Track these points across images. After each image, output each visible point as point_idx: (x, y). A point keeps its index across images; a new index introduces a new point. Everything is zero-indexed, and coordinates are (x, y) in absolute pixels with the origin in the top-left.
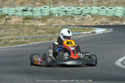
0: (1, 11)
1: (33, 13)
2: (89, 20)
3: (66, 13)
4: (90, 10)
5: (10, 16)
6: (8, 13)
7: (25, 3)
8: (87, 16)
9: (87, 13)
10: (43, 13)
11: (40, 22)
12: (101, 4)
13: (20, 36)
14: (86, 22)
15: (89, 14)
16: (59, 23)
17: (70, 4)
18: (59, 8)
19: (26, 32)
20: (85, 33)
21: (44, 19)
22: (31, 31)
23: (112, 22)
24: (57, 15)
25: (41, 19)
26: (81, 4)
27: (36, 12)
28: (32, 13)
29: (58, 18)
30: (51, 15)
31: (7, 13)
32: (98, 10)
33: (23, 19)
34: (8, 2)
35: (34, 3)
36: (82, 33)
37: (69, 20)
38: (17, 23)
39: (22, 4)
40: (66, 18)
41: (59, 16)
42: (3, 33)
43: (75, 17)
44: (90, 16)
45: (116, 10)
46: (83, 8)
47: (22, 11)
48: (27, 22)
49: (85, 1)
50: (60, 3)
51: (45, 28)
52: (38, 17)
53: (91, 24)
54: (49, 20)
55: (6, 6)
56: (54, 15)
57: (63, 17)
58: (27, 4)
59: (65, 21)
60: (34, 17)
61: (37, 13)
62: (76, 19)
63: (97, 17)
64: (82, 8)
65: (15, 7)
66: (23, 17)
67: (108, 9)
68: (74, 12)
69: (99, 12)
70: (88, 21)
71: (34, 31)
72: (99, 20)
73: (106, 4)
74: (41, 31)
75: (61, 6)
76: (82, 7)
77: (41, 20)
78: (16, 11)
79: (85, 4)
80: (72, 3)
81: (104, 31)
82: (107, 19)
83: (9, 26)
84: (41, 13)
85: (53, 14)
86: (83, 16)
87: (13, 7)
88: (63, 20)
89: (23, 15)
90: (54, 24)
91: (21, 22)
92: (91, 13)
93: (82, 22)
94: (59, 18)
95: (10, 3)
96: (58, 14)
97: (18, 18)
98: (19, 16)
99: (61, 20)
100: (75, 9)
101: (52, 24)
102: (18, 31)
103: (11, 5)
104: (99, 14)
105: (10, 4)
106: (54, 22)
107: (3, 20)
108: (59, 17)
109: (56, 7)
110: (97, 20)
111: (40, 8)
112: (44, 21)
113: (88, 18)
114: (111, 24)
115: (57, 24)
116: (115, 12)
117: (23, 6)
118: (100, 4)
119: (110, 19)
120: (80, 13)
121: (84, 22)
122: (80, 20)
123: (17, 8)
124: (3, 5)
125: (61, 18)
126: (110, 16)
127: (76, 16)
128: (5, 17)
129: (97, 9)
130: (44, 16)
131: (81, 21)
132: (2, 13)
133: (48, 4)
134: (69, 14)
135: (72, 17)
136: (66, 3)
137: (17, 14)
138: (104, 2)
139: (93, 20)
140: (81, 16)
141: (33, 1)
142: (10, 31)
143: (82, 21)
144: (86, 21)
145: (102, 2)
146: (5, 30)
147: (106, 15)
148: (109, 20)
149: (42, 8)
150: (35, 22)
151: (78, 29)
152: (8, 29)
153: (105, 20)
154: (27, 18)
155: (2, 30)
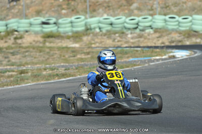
0: (6, 25)
1: (58, 27)
2: (150, 37)
3: (113, 27)
4: (151, 21)
5: (22, 33)
6: (18, 27)
7: (44, 12)
8: (147, 31)
9: (147, 27)
10: (75, 28)
11: (71, 41)
12: (168, 11)
13: (53, 65)
14: (146, 41)
15: (151, 27)
16: (101, 42)
17: (116, 12)
18: (101, 19)
19: (59, 58)
20: (158, 58)
21: (77, 36)
22: (67, 56)
23: (188, 40)
24: (98, 30)
25: (72, 37)
26: (136, 12)
27: (63, 26)
28: (56, 27)
29: (99, 36)
30: (88, 30)
31: (15, 28)
32: (164, 21)
33: (44, 37)
34: (16, 11)
35: (57, 10)
36: (154, 58)
37: (119, 38)
38: (34, 43)
39: (38, 13)
40: (113, 35)
41: (101, 31)
42: (21, 60)
43: (127, 33)
44: (151, 31)
45: (193, 21)
46: (140, 18)
47: (40, 24)
48: (50, 42)
49: (142, 7)
50: (101, 10)
51: (88, 51)
52: (67, 34)
53: (155, 44)
54: (85, 38)
55: (13, 17)
56: (93, 30)
57: (108, 33)
58: (46, 13)
59: (111, 39)
60: (60, 33)
61: (65, 27)
62: (129, 36)
63: (163, 32)
64: (137, 19)
65: (29, 19)
66: (42, 35)
67: (180, 19)
68: (126, 25)
69: (166, 24)
70: (149, 39)
71: (72, 57)
72: (166, 38)
73: (175, 11)
74: (83, 56)
75: (102, 16)
76: (139, 16)
77: (71, 39)
78: (31, 24)
79: (141, 12)
80: (119, 10)
81: (188, 54)
82: (179, 35)
83: (27, 49)
84: (72, 26)
85: (91, 29)
86: (141, 30)
87: (26, 19)
88: (108, 37)
89: (42, 31)
90: (93, 46)
91: (41, 43)
92: (153, 26)
93: (139, 41)
94: (101, 35)
95: (18, 12)
96: (100, 28)
97: (34, 35)
98: (36, 33)
99: (105, 37)
100: (127, 20)
101: (90, 45)
102: (44, 57)
103: (20, 15)
104: (167, 28)
105: (18, 14)
106: (93, 42)
107: (10, 39)
108: (101, 33)
109: (95, 17)
110: (164, 36)
111: (69, 20)
112: (77, 40)
113: (149, 34)
114: (188, 43)
115: (99, 44)
116: (193, 24)
117: (41, 16)
118: (166, 11)
119: (184, 35)
120: (136, 26)
121: (143, 41)
122: (136, 38)
123: (32, 20)
124: (7, 15)
125: (105, 35)
126: (184, 31)
127: (129, 32)
128: (13, 35)
129: (162, 20)
130: (77, 32)
131: (137, 40)
132: (7, 28)
133: (81, 13)
134: (118, 28)
135: (123, 33)
136: (111, 11)
137: (32, 28)
138: (173, 8)
139: (158, 37)
140: (137, 31)
141: (56, 9)
142: (32, 57)
143: (139, 39)
144: (145, 39)
145: (170, 9)
146: (23, 55)
147: (178, 28)
148: (182, 37)
149: (73, 19)
150: (63, 42)
151: (143, 52)
152: (27, 54)
153: (176, 37)
154: (49, 36)
155: (17, 55)
